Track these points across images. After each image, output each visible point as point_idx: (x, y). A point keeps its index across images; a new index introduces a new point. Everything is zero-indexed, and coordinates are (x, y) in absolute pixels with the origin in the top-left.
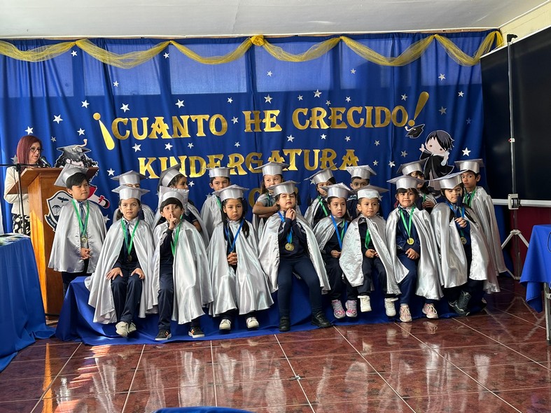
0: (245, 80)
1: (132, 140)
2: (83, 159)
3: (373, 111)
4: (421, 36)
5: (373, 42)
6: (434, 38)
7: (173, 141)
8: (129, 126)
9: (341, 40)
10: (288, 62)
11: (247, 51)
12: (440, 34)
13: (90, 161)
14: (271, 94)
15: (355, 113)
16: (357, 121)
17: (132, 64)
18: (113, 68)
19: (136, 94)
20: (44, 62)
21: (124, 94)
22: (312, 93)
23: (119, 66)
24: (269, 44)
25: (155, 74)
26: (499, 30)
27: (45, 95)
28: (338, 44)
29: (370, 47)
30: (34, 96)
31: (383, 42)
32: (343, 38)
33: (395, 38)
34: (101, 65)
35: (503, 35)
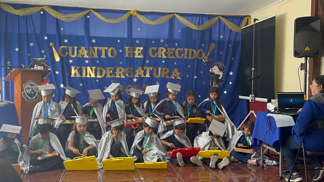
0: (127, 31)
1: (68, 58)
2: (43, 65)
3: (188, 51)
4: (213, 16)
5: (190, 18)
6: (219, 18)
7: (89, 60)
8: (67, 50)
9: (175, 16)
10: (148, 24)
11: (128, 18)
12: (222, 16)
13: (47, 66)
14: (139, 39)
15: (179, 51)
16: (180, 55)
17: (71, 20)
18: (61, 21)
19: (72, 34)
20: (26, 16)
21: (66, 34)
22: (159, 40)
23: (64, 20)
24: (139, 15)
25: (82, 26)
26: (250, 16)
27: (26, 32)
28: (173, 17)
29: (188, 20)
30: (20, 32)
31: (194, 18)
32: (175, 14)
33: (200, 16)
34: (55, 19)
35: (252, 18)
